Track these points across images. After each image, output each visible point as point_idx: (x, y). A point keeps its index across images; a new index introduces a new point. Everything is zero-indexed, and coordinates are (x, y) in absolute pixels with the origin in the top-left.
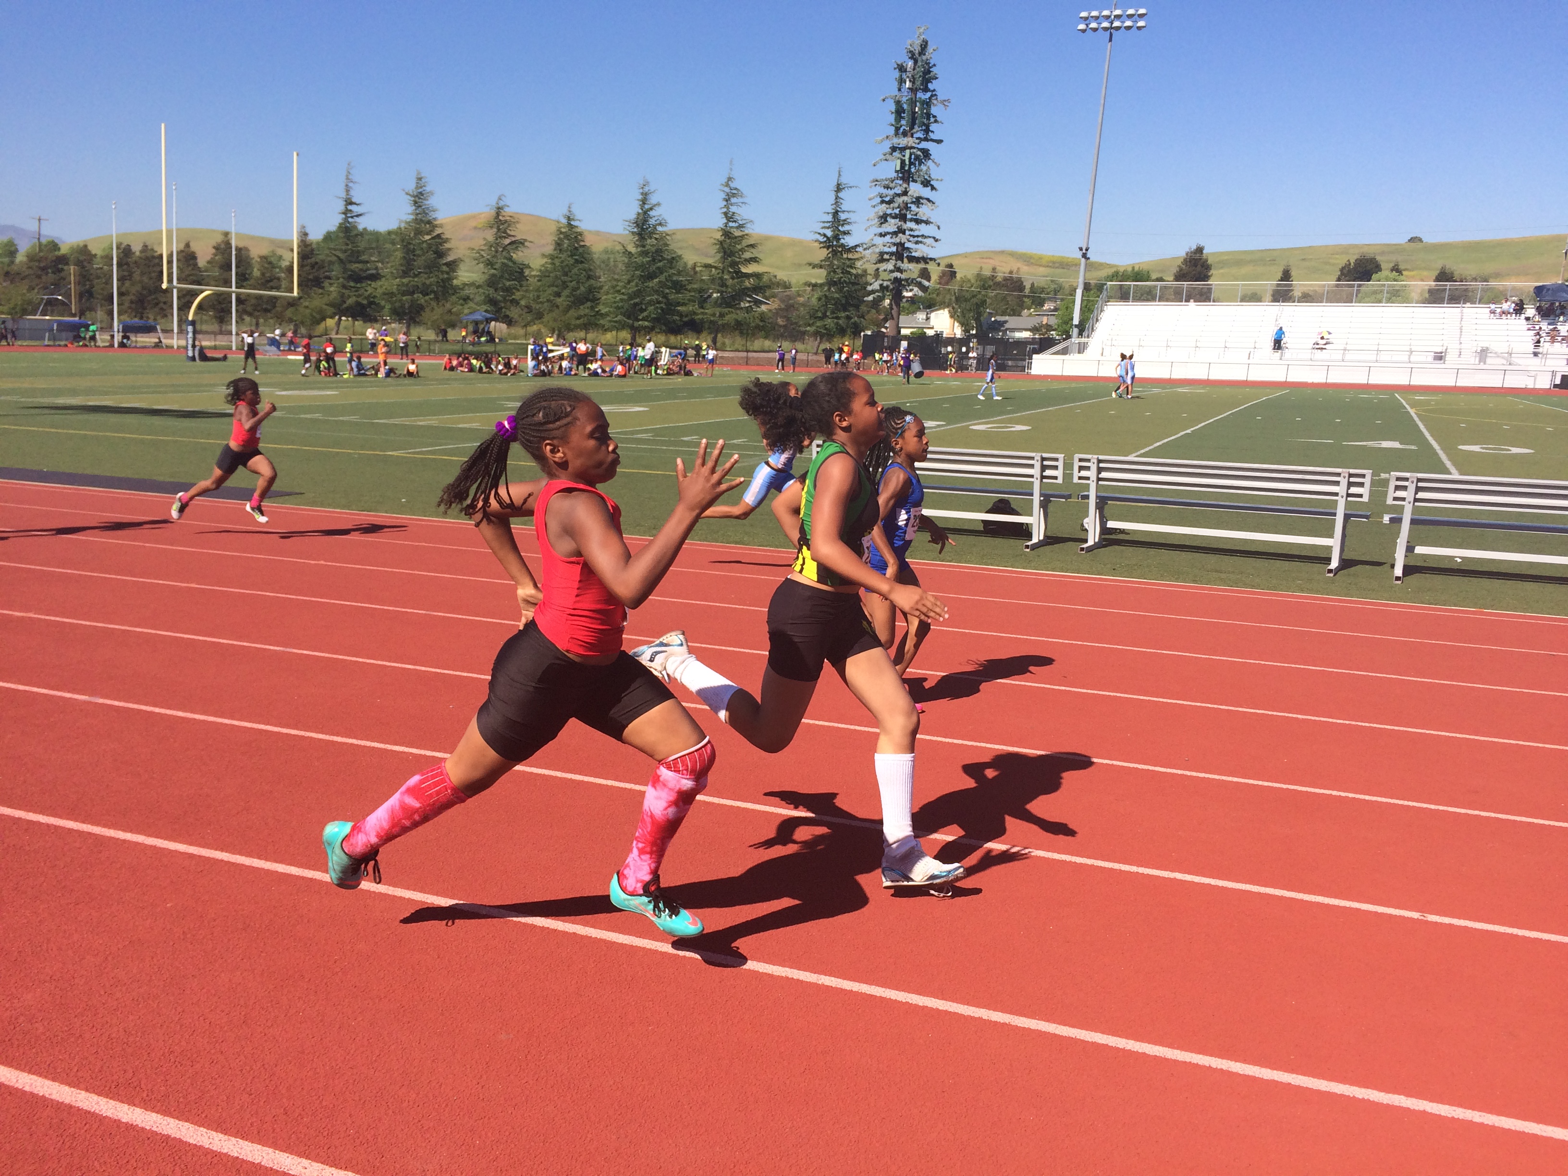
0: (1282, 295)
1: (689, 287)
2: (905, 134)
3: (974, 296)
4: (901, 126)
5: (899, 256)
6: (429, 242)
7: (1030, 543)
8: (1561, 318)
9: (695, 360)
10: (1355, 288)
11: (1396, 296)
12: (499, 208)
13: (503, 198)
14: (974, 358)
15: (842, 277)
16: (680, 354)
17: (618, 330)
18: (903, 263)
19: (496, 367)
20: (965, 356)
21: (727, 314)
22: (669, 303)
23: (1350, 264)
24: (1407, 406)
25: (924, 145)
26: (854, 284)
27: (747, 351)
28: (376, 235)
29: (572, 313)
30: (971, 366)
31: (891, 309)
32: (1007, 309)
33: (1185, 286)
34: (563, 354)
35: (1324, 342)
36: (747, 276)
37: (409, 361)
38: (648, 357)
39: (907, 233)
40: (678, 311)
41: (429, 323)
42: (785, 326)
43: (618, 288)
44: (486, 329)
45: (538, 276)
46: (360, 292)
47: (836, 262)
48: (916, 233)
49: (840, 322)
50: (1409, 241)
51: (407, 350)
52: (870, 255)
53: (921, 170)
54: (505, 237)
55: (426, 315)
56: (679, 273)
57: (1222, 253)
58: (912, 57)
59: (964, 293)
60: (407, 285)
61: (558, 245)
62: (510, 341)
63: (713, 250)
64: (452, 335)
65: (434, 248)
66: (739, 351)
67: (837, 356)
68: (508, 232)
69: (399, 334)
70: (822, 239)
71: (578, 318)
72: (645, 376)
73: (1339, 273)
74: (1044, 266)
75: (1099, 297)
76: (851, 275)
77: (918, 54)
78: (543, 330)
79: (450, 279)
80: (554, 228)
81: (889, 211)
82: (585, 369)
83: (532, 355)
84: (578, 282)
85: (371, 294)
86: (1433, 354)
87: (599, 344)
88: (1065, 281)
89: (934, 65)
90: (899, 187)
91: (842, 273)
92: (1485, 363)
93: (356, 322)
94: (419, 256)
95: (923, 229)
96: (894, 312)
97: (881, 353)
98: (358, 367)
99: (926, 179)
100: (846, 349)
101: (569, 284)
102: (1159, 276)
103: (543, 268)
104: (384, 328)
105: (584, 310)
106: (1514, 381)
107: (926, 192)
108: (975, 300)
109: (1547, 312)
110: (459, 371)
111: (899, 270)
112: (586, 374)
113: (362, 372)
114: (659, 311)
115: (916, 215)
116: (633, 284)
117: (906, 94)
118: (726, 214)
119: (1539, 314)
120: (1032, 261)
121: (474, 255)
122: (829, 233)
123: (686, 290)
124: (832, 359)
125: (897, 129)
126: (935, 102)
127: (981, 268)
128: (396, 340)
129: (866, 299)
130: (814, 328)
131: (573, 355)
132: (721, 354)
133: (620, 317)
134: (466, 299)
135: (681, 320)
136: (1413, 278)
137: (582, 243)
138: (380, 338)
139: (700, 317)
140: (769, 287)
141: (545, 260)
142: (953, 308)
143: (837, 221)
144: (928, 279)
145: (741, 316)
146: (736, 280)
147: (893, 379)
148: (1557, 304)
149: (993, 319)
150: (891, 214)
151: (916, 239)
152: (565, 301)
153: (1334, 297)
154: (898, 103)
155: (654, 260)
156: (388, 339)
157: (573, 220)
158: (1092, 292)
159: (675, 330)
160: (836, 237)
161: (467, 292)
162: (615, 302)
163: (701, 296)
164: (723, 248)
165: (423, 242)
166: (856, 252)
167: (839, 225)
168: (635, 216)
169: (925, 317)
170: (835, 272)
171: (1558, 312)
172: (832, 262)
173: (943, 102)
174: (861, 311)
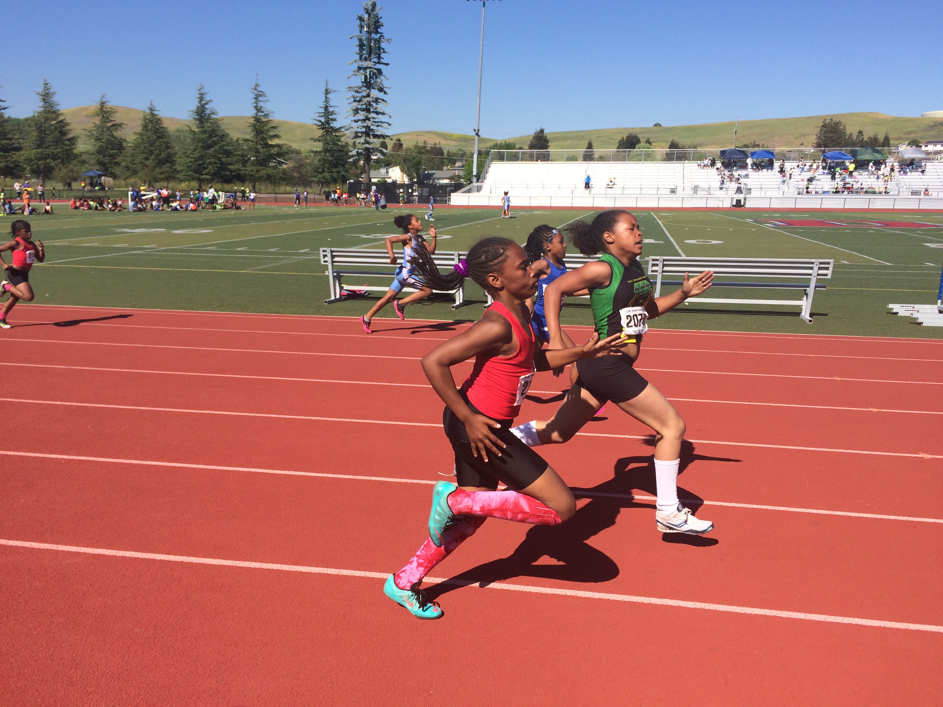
0: (588, 157)
1: (235, 153)
2: (366, 59)
3: (414, 159)
4: (363, 54)
5: (367, 134)
6: (55, 125)
7: (454, 305)
8: (735, 168)
9: (242, 199)
10: (627, 153)
11: (649, 157)
12: (102, 103)
13: (105, 97)
14: (416, 195)
15: (332, 147)
16: (232, 196)
17: (189, 181)
18: (370, 138)
19: (107, 206)
20: (411, 195)
21: (261, 170)
22: (222, 163)
23: (624, 139)
24: (657, 219)
25: (378, 66)
26: (340, 151)
27: (276, 193)
28: (18, 122)
29: (157, 170)
30: (415, 200)
31: (365, 166)
32: (434, 166)
33: (535, 152)
34: (153, 197)
35: (612, 184)
36: (273, 146)
37: (45, 204)
38: (210, 198)
39: (371, 120)
40: (229, 169)
41: (58, 178)
42: (298, 178)
43: (188, 154)
44: (99, 182)
45: (132, 147)
46: (8, 159)
47: (328, 138)
48: (376, 120)
49: (334, 175)
50: (654, 126)
51: (43, 196)
52: (349, 134)
53: (377, 82)
54: (108, 122)
55: (56, 173)
56: (228, 145)
57: (555, 133)
58: (367, 12)
59: (408, 157)
60: (42, 153)
61: (145, 126)
62: (115, 189)
63: (249, 130)
64: (75, 185)
65: (59, 129)
66: (270, 193)
67: (333, 196)
68: (110, 118)
69: (37, 186)
70: (318, 123)
71: (162, 174)
72: (209, 210)
73: (618, 144)
74: (455, 141)
75: (487, 159)
76: (338, 146)
77: (371, 10)
78: (138, 182)
79: (71, 149)
80: (141, 116)
81: (359, 107)
82: (168, 207)
83: (131, 198)
84: (160, 151)
85: (16, 160)
86: (669, 189)
87: (178, 190)
88: (468, 150)
89: (381, 18)
90: (364, 92)
91: (333, 144)
92: (697, 194)
93: (7, 179)
94: (48, 134)
95: (380, 118)
96: (367, 168)
97: (360, 193)
98: (9, 208)
99: (381, 87)
100: (338, 191)
101: (154, 152)
102: (520, 146)
103: (135, 142)
104: (26, 182)
105: (166, 168)
106: (713, 204)
107: (381, 95)
108: (415, 161)
109: (728, 165)
110: (81, 209)
111: (367, 142)
112: (170, 210)
113: (13, 211)
114: (216, 169)
115: (376, 109)
116: (197, 151)
117: (365, 35)
118: (256, 107)
119: (723, 166)
120: (447, 137)
121: (87, 133)
122: (323, 120)
123: (233, 155)
124: (330, 198)
125: (361, 56)
126: (383, 40)
127: (417, 141)
128: (36, 190)
129: (348, 160)
130: (318, 179)
131: (160, 198)
132: (258, 195)
133: (190, 173)
134: (83, 162)
135: (231, 174)
136: (655, 147)
137: (161, 126)
138: (24, 189)
139: (244, 172)
140: (287, 153)
141: (136, 137)
142: (402, 166)
143: (327, 112)
144: (386, 148)
145: (270, 171)
146: (265, 149)
147: (369, 209)
148: (732, 160)
149: (426, 172)
150: (361, 108)
151: (377, 124)
152: (152, 162)
153: (617, 158)
154: (360, 40)
155: (210, 136)
156: (29, 189)
157: (154, 110)
158: (483, 156)
159: (228, 180)
160: (328, 123)
161: (84, 157)
162: (186, 163)
163: (244, 159)
164: (256, 129)
165: (51, 125)
166: (341, 131)
167: (329, 115)
168: (196, 108)
169: (385, 171)
170: (328, 144)
171: (733, 165)
172: (326, 138)
173: (388, 40)
174: (346, 168)
